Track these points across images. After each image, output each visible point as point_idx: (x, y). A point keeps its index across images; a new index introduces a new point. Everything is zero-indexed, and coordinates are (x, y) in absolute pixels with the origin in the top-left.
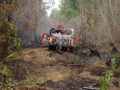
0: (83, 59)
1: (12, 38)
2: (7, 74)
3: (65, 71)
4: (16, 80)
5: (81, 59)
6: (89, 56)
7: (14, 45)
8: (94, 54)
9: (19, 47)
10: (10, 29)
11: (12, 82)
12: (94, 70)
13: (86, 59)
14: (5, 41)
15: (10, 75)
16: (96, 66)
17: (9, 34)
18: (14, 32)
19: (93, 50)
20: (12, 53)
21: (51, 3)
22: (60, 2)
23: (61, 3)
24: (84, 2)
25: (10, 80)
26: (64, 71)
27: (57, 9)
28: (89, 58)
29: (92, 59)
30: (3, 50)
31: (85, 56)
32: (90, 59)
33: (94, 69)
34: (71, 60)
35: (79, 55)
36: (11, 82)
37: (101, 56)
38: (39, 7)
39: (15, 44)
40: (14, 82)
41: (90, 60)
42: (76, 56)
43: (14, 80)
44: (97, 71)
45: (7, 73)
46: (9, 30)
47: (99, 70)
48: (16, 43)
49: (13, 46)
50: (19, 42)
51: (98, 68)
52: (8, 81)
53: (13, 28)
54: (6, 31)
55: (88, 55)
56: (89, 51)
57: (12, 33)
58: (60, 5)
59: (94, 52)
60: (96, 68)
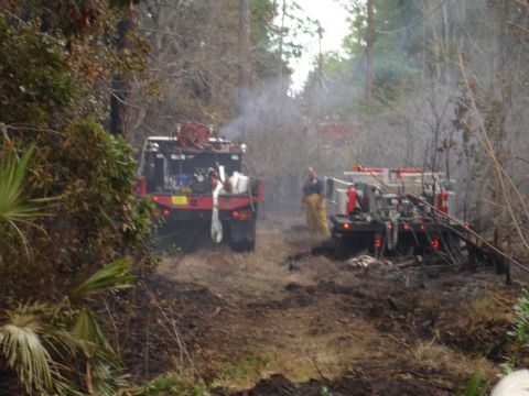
0: (434, 281)
1: (114, 198)
2: (90, 348)
3: (349, 337)
4: (128, 375)
5: (426, 284)
6: (462, 269)
7: (125, 226)
8: (481, 259)
9: (146, 235)
10: (106, 156)
11: (111, 382)
12: (473, 334)
13: (445, 284)
14: (87, 208)
15: (102, 353)
16: (484, 318)
17: (102, 179)
18: (125, 171)
19: (479, 245)
20: (116, 257)
21: (305, 32)
22: (350, 24)
23: (356, 29)
24: (452, 26)
25: (104, 371)
26: (345, 334)
27: (336, 54)
28: (459, 278)
29: (474, 281)
30: (77, 246)
31: (443, 270)
32: (462, 284)
33: (473, 328)
34: (382, 284)
35: (418, 263)
36: (106, 384)
37: (511, 272)
38: (254, 51)
39: (127, 222)
40: (120, 381)
41: (464, 289)
42: (402, 268)
43: (119, 374)
44: (485, 341)
45: (92, 343)
46: (105, 162)
47: (495, 334)
48: (135, 215)
49: (121, 230)
50: (147, 212)
51: (490, 325)
52: (95, 380)
53: (119, 153)
54: (90, 166)
55: (455, 263)
56: (463, 248)
57: (115, 173)
58: (350, 36)
59: (483, 253)
60: (482, 326)
